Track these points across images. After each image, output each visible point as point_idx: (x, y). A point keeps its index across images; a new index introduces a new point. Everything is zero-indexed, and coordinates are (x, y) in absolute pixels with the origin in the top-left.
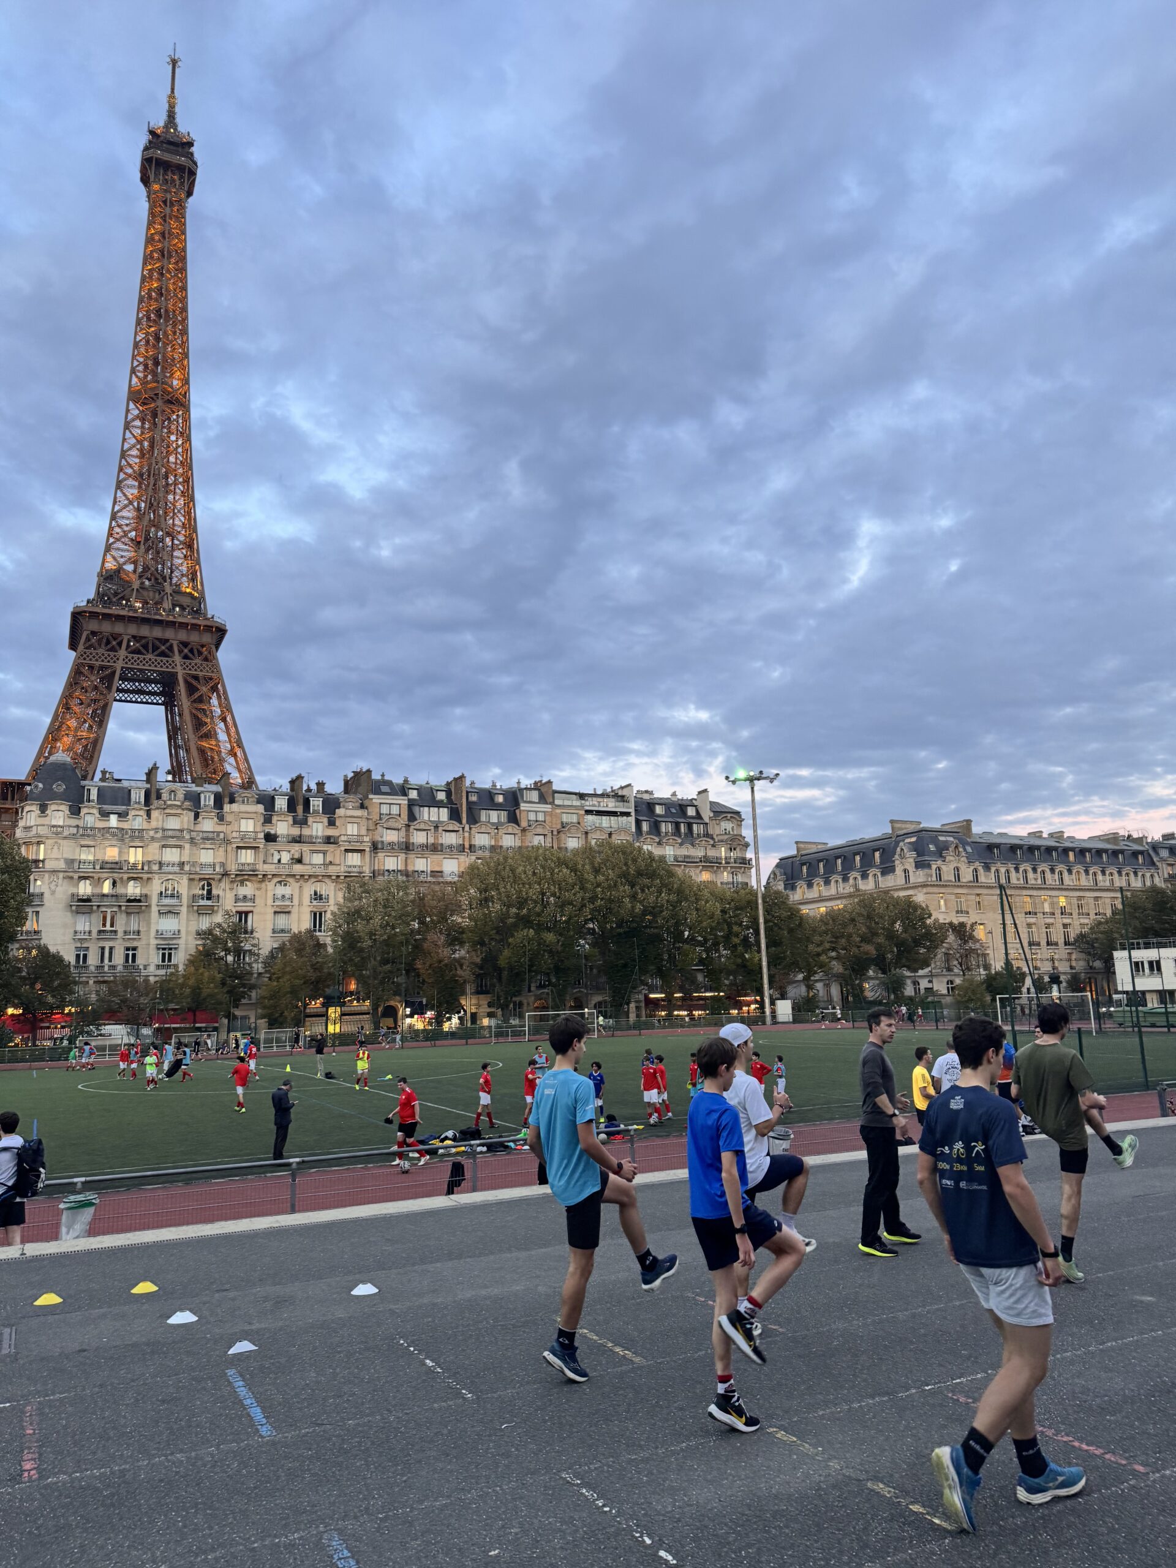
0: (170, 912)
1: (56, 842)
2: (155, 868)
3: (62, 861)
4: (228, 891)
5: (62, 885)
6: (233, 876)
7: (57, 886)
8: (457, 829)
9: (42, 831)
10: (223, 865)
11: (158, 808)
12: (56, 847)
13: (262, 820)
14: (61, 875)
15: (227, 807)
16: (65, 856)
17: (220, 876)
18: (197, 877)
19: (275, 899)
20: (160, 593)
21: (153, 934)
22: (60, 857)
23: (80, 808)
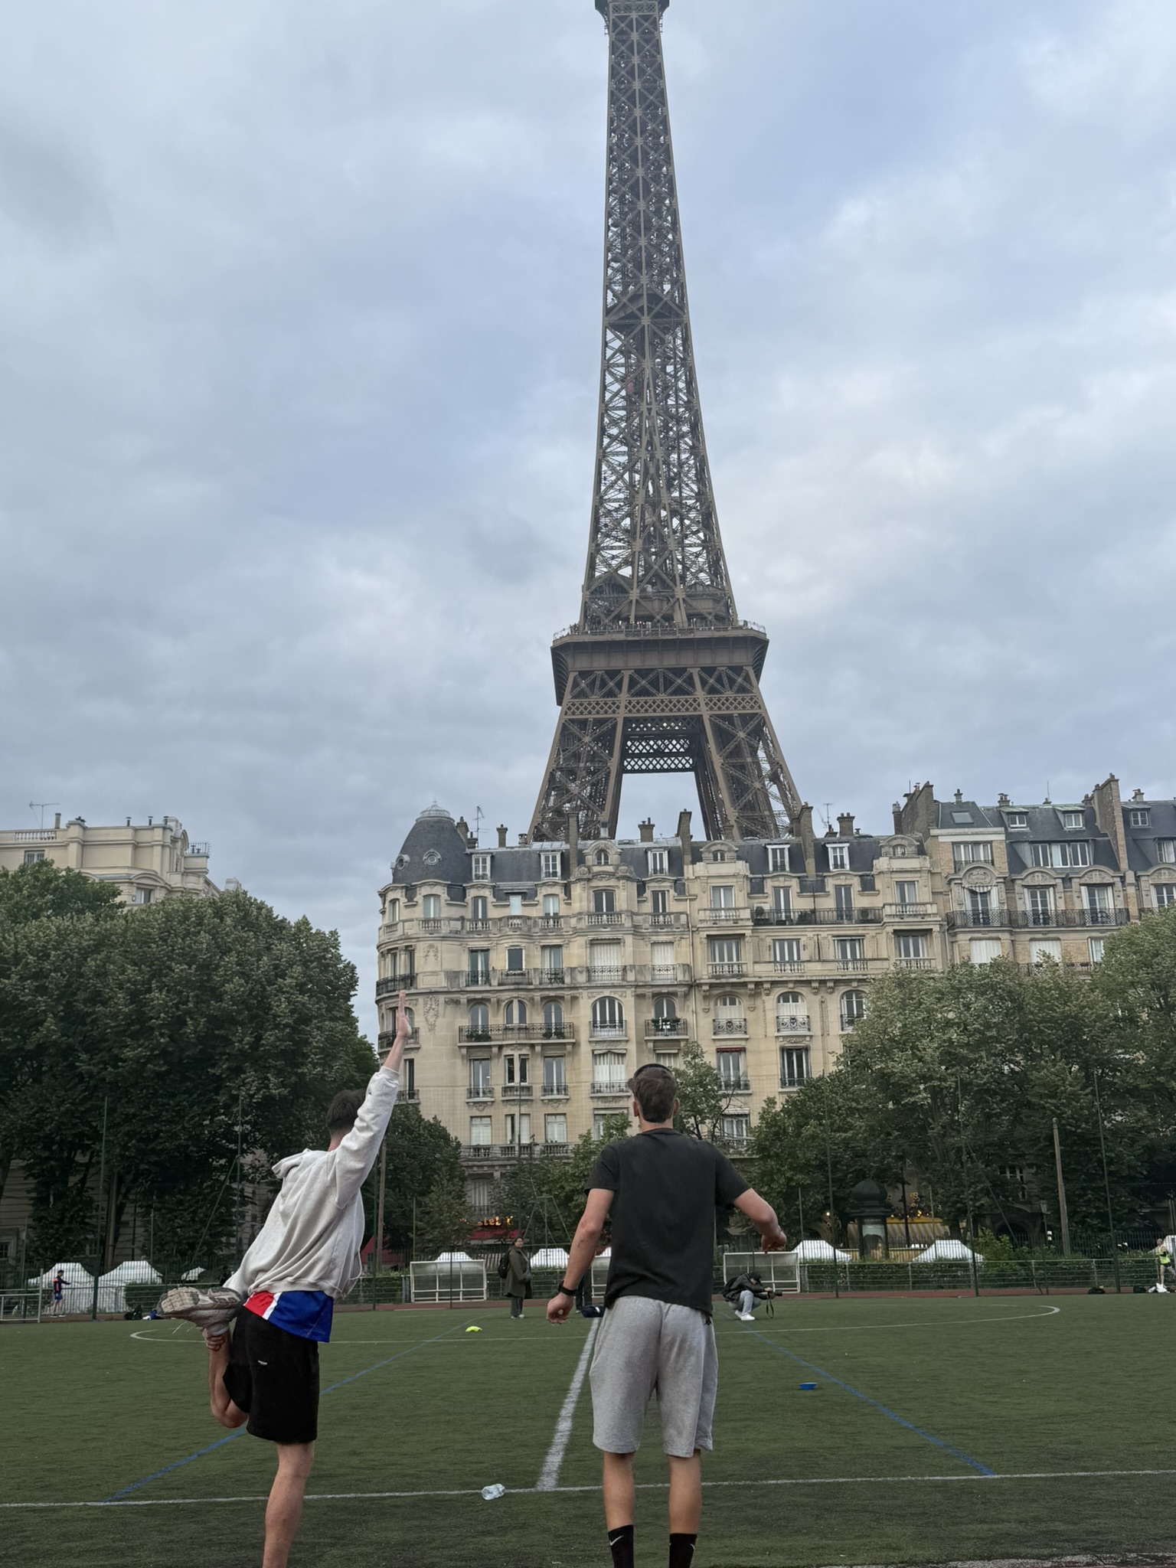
0: (609, 1052)
1: (431, 946)
2: (582, 978)
3: (442, 975)
4: (701, 1014)
5: (444, 1016)
6: (706, 988)
7: (437, 1016)
8: (1110, 880)
9: (413, 929)
10: (687, 968)
11: (579, 880)
12: (431, 954)
13: (747, 887)
14: (442, 998)
15: (689, 871)
16: (447, 966)
17: (685, 989)
18: (649, 991)
19: (779, 1025)
20: (669, 601)
21: (585, 1090)
22: (438, 969)
23: (464, 889)
